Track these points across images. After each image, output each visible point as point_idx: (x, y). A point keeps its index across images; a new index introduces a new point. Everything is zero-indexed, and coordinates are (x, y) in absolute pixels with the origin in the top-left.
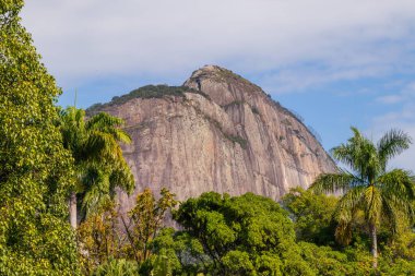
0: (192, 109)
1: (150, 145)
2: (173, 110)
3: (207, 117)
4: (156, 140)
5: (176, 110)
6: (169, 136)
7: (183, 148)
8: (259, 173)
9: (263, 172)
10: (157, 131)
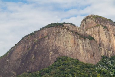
0: (65, 29)
1: (47, 42)
2: (57, 30)
3: (72, 32)
4: (50, 40)
5: (59, 30)
6: (55, 39)
7: (60, 42)
8: (103, 48)
9: (105, 47)
10: (50, 38)
